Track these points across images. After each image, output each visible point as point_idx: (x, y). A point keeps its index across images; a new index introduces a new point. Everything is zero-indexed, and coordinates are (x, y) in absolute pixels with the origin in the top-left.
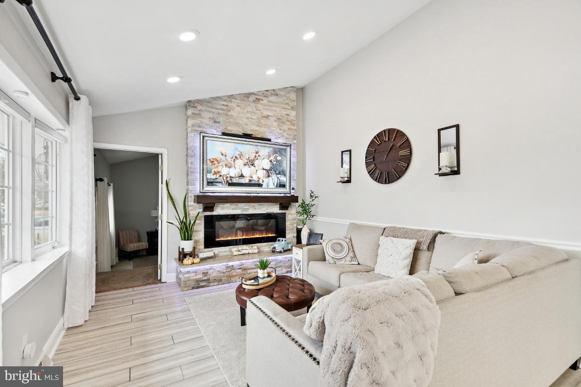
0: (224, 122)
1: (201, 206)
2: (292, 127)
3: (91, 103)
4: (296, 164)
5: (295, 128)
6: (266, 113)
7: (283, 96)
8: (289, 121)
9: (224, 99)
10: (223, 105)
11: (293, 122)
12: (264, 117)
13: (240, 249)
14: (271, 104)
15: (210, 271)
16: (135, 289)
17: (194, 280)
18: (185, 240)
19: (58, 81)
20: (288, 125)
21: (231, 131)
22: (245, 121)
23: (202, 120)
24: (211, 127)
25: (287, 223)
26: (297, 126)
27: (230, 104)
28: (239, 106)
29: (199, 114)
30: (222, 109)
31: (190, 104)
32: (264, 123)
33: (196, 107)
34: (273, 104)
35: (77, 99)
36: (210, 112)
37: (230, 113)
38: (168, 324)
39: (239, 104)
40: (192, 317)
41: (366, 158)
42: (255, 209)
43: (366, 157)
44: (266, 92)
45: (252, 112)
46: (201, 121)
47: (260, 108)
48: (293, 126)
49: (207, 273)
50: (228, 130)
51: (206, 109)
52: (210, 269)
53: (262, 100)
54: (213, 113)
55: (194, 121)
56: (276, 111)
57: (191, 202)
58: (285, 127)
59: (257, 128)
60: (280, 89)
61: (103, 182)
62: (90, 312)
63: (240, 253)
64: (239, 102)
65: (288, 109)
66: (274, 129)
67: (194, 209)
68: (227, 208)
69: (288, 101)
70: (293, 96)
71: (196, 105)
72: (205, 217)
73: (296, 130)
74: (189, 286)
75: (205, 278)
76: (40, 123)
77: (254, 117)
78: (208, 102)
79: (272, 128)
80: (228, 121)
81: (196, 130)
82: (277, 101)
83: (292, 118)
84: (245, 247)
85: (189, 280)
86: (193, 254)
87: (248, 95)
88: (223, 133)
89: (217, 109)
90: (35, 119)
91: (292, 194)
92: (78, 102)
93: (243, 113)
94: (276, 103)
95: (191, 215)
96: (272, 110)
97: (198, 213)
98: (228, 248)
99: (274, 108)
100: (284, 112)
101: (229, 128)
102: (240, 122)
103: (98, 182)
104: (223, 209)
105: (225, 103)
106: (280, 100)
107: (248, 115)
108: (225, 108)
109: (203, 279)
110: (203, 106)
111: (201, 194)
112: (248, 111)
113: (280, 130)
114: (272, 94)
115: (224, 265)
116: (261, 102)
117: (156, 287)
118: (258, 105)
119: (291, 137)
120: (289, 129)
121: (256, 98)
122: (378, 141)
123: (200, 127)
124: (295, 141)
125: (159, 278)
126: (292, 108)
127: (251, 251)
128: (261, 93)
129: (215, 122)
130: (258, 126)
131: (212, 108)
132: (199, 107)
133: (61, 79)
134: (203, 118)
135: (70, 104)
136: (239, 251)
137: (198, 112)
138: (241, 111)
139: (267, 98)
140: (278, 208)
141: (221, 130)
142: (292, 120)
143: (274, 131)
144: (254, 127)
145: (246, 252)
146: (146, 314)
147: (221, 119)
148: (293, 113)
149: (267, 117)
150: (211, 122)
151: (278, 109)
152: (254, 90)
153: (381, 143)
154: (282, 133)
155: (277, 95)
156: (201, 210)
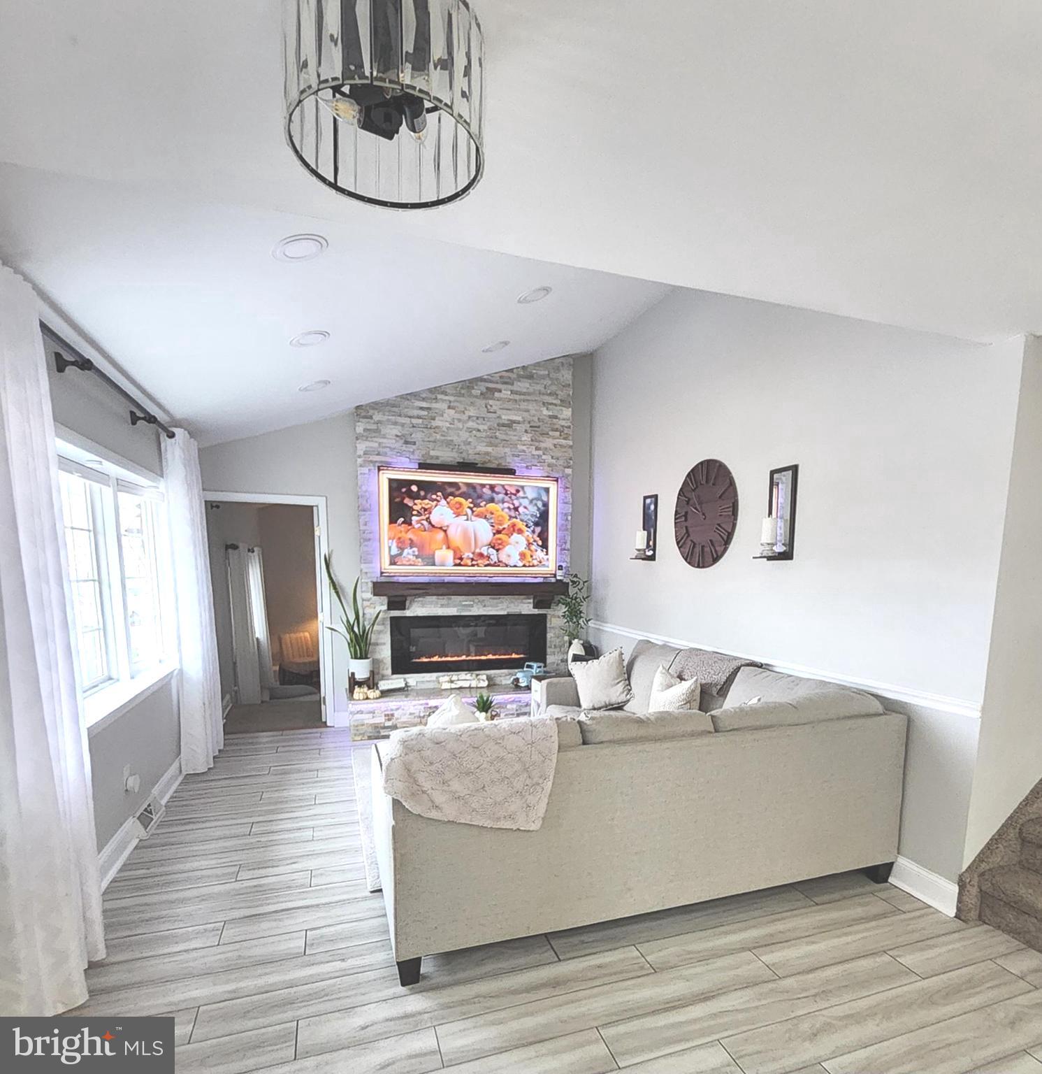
0: (423, 441)
1: (385, 600)
2: (564, 442)
3: (192, 434)
4: (569, 518)
5: (571, 443)
6: (505, 417)
7: (543, 377)
8: (556, 430)
9: (424, 396)
10: (421, 408)
11: (566, 431)
12: (504, 425)
13: (454, 678)
14: (517, 397)
15: (397, 714)
16: (285, 732)
17: (371, 725)
18: (356, 658)
19: (140, 423)
20: (554, 438)
21: (437, 458)
22: (464, 435)
23: (381, 440)
24: (400, 454)
25: (549, 635)
26: (572, 440)
27: (434, 405)
28: (453, 408)
29: (377, 431)
30: (419, 417)
31: (361, 412)
32: (504, 437)
33: (371, 417)
34: (522, 397)
35: (172, 435)
36: (395, 423)
37: (434, 424)
38: (316, 782)
39: (452, 404)
40: (352, 776)
41: (676, 515)
42: (485, 606)
43: (676, 511)
44: (507, 374)
45: (478, 418)
46: (380, 444)
47: (494, 407)
48: (565, 439)
49: (392, 715)
50: (432, 457)
51: (388, 420)
52: (397, 709)
53: (500, 391)
54: (403, 425)
55: (367, 444)
56: (527, 411)
57: (365, 594)
58: (548, 443)
59: (489, 449)
60: (538, 365)
61: (237, 551)
62: (214, 757)
63: (453, 686)
64: (452, 398)
65: (556, 405)
66: (524, 448)
67: (373, 605)
68: (431, 603)
69: (554, 388)
70: (566, 375)
71: (371, 412)
72: (392, 619)
73: (571, 447)
74: (363, 734)
75: (389, 724)
76: (123, 483)
77: (481, 427)
78: (394, 406)
79: (520, 447)
80: (431, 439)
81: (371, 461)
82: (531, 390)
83: (563, 423)
84: (463, 675)
85: (363, 725)
86: (371, 683)
87: (470, 384)
88: (420, 464)
89: (410, 417)
90: (117, 479)
91: (558, 578)
92: (173, 440)
93: (459, 420)
94: (529, 394)
95: (368, 616)
96: (519, 410)
97: (379, 613)
98: (433, 676)
99: (524, 405)
100: (545, 412)
101: (432, 453)
102: (455, 438)
103: (230, 551)
104: (423, 606)
105: (424, 405)
106: (539, 387)
107: (470, 424)
108: (425, 413)
109: (386, 725)
110: (384, 415)
111: (383, 579)
112: (470, 417)
113: (537, 449)
114: (520, 377)
115: (422, 705)
116: (497, 394)
117: (317, 733)
118: (491, 402)
119: (561, 462)
120: (555, 445)
121: (487, 388)
122: (692, 484)
123: (378, 454)
124: (569, 471)
125: (324, 720)
126: (561, 400)
127: (474, 684)
128: (497, 377)
129: (406, 443)
130: (490, 444)
131: (400, 416)
132: (377, 417)
133: (143, 419)
134: (384, 437)
135: (162, 446)
136: (452, 682)
137: (374, 427)
138: (457, 416)
139: (510, 387)
140: (531, 606)
141: (418, 456)
142: (563, 426)
143: (524, 451)
144: (482, 448)
145: (466, 684)
146: (289, 767)
147: (418, 436)
148: (567, 413)
149: (510, 424)
150: (398, 444)
151: (532, 407)
152: (482, 373)
153: (697, 487)
154: (539, 456)
155: (531, 377)
156: (385, 607)
